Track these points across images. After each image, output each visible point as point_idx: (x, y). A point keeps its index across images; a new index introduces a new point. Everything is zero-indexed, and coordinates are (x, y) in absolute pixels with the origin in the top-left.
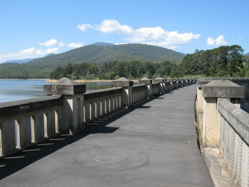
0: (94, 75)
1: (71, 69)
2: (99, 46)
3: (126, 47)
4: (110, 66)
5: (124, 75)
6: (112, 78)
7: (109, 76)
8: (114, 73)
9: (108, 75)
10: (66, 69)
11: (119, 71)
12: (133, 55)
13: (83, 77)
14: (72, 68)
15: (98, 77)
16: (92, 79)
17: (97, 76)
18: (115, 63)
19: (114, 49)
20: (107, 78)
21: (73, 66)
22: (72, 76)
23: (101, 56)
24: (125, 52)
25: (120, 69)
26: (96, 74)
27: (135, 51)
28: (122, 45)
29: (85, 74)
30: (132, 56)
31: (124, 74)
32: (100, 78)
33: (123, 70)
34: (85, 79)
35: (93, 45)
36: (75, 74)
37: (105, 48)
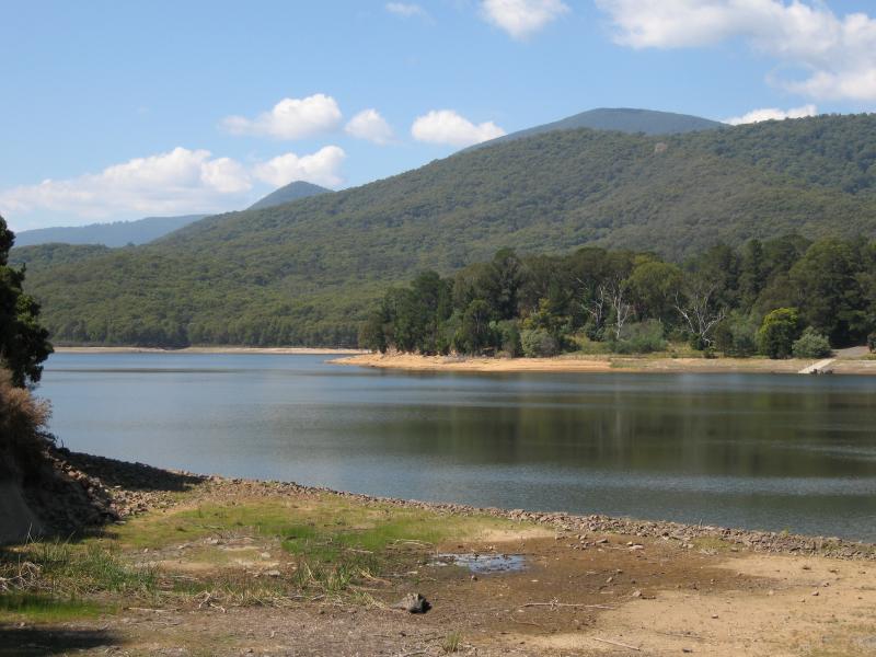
0: (655, 327)
1: (513, 289)
2: (619, 134)
4: (757, 271)
5: (852, 327)
6: (780, 345)
7: (759, 334)
8: (790, 311)
9: (752, 324)
10: (484, 286)
11: (822, 303)
12: (850, 190)
13: (593, 338)
14: (518, 284)
15: (685, 338)
16: (648, 349)
17: (679, 330)
18: (787, 254)
19: (719, 152)
20: (747, 349)
21: (525, 268)
22: (524, 335)
23: (640, 202)
24: (797, 174)
25: (829, 292)
26: (671, 317)
27: (864, 167)
28: (772, 123)
29: (602, 323)
31: (857, 319)
32: (701, 347)
33: (849, 293)
34: (604, 350)
35: (581, 130)
36: (545, 322)
37: (660, 148)
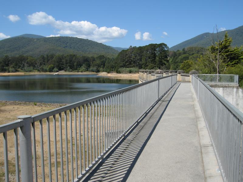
0: (32, 68)
1: (8, 62)
2: (29, 38)
3: (57, 40)
4: (48, 59)
5: (62, 68)
6: (51, 70)
7: (48, 69)
8: (53, 65)
9: (46, 67)
10: (3, 61)
11: (57, 64)
12: (64, 47)
13: (22, 70)
14: (9, 61)
15: (36, 69)
16: (30, 71)
17: (35, 68)
18: (52, 57)
19: (45, 41)
20: (46, 71)
21: (10, 58)
22: (10, 69)
23: (32, 49)
24: (56, 45)
25: (58, 62)
26: (34, 66)
27: (66, 44)
28: (53, 37)
29: (23, 67)
30: (64, 49)
31: (62, 66)
32: (39, 71)
33: (61, 63)
34: (23, 71)
35: (22, 37)
36: (13, 67)
37: (35, 40)
